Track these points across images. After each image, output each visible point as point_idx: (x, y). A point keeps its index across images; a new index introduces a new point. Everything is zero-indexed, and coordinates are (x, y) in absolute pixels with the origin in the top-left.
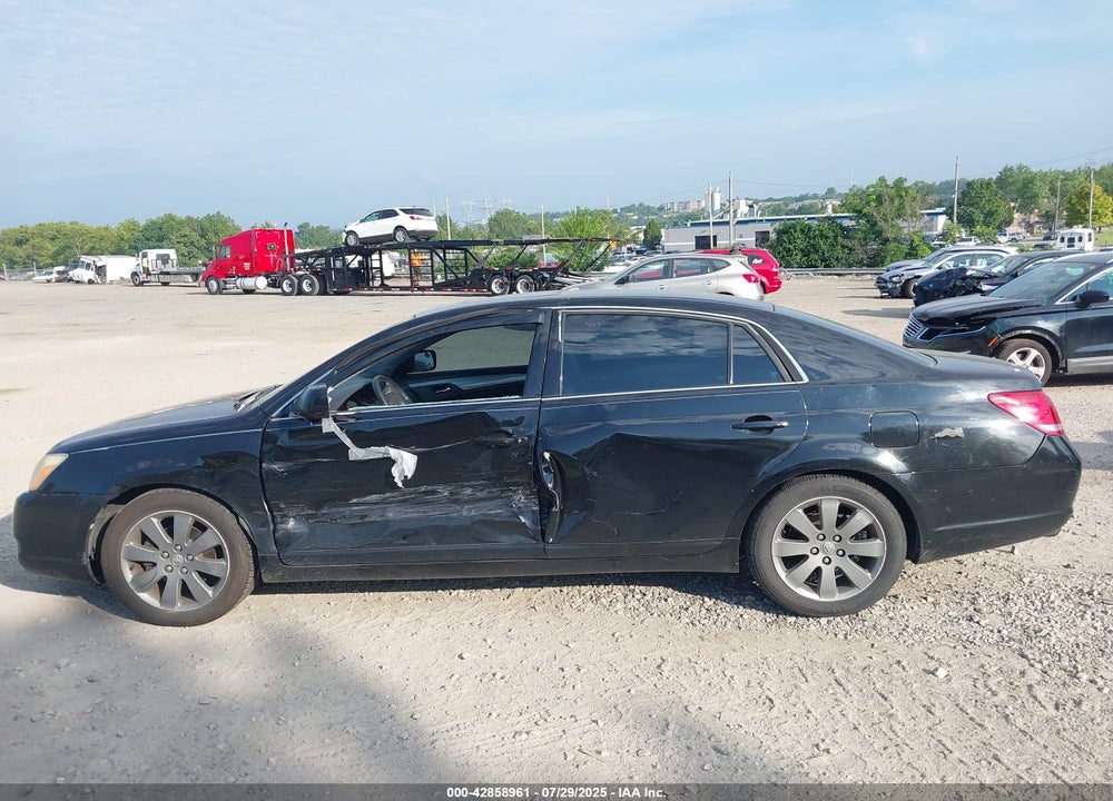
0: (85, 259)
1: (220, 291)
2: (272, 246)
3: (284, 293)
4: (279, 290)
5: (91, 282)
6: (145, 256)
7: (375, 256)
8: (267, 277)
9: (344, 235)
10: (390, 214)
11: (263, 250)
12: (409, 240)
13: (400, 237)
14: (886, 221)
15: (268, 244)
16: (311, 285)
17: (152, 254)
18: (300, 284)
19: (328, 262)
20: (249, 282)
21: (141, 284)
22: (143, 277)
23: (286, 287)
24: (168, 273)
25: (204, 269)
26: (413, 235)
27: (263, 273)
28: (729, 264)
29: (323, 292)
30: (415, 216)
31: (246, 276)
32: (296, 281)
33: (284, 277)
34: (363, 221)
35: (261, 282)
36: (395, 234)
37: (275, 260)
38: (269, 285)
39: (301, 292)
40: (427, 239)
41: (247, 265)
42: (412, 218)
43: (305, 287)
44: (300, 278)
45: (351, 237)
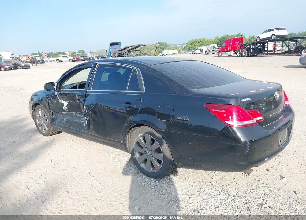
0: (199, 48)
1: (221, 55)
2: (236, 42)
3: (237, 56)
4: (236, 55)
5: (199, 54)
6: (209, 46)
7: (266, 44)
8: (234, 51)
9: (256, 38)
10: (272, 30)
11: (233, 43)
12: (276, 38)
13: (273, 38)
15: (235, 42)
16: (245, 54)
17: (211, 46)
18: (242, 53)
19: (250, 47)
20: (229, 53)
21: (207, 54)
22: (208, 52)
23: (238, 55)
24: (214, 51)
25: (218, 49)
26: (278, 36)
27: (233, 50)
29: (248, 56)
30: (279, 30)
31: (228, 51)
32: (241, 52)
33: (238, 52)
34: (262, 33)
35: (232, 53)
36: (272, 36)
37: (237, 47)
38: (234, 54)
39: (242, 56)
40: (283, 38)
41: (229, 48)
42: (278, 31)
43: (243, 54)
44: (242, 52)
45: (258, 38)
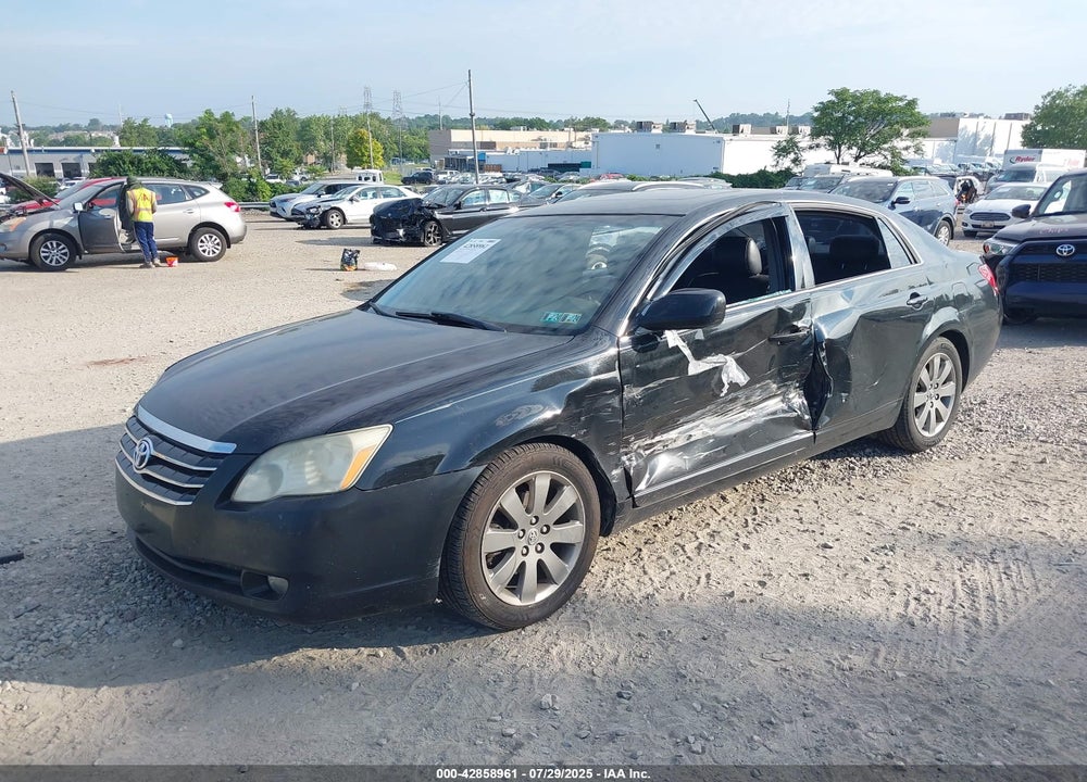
14: (221, 155)
28: (207, 192)
